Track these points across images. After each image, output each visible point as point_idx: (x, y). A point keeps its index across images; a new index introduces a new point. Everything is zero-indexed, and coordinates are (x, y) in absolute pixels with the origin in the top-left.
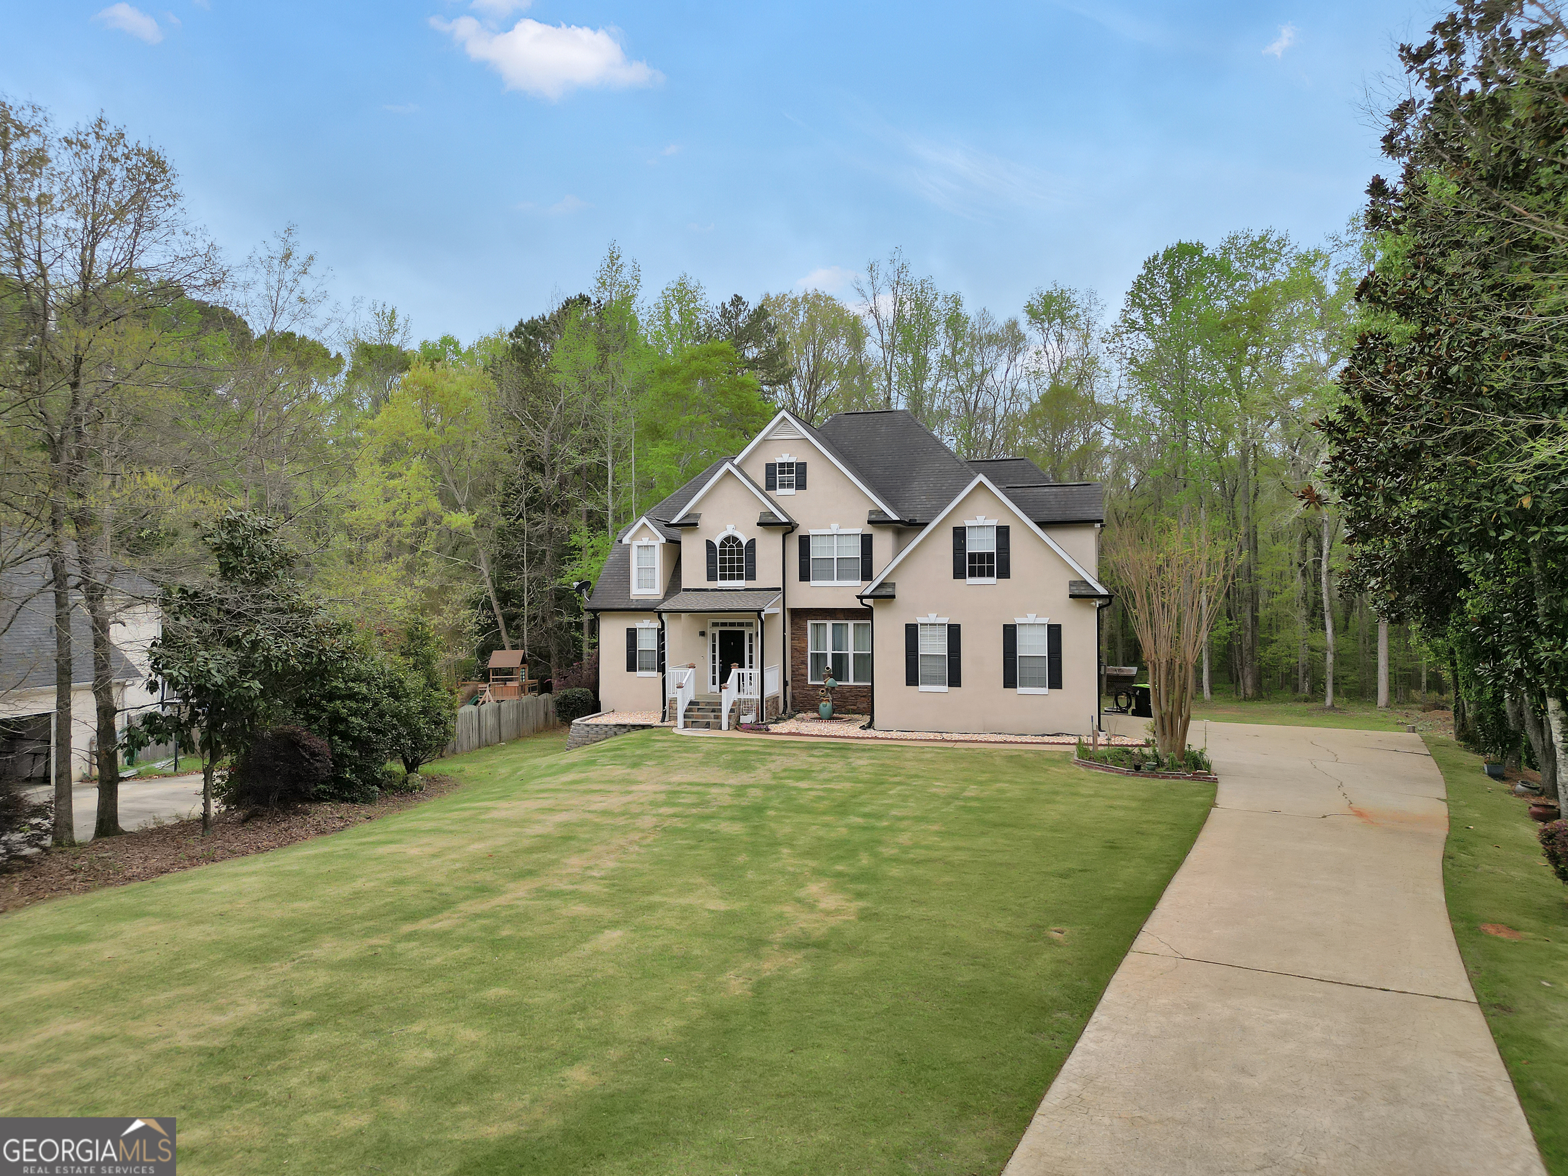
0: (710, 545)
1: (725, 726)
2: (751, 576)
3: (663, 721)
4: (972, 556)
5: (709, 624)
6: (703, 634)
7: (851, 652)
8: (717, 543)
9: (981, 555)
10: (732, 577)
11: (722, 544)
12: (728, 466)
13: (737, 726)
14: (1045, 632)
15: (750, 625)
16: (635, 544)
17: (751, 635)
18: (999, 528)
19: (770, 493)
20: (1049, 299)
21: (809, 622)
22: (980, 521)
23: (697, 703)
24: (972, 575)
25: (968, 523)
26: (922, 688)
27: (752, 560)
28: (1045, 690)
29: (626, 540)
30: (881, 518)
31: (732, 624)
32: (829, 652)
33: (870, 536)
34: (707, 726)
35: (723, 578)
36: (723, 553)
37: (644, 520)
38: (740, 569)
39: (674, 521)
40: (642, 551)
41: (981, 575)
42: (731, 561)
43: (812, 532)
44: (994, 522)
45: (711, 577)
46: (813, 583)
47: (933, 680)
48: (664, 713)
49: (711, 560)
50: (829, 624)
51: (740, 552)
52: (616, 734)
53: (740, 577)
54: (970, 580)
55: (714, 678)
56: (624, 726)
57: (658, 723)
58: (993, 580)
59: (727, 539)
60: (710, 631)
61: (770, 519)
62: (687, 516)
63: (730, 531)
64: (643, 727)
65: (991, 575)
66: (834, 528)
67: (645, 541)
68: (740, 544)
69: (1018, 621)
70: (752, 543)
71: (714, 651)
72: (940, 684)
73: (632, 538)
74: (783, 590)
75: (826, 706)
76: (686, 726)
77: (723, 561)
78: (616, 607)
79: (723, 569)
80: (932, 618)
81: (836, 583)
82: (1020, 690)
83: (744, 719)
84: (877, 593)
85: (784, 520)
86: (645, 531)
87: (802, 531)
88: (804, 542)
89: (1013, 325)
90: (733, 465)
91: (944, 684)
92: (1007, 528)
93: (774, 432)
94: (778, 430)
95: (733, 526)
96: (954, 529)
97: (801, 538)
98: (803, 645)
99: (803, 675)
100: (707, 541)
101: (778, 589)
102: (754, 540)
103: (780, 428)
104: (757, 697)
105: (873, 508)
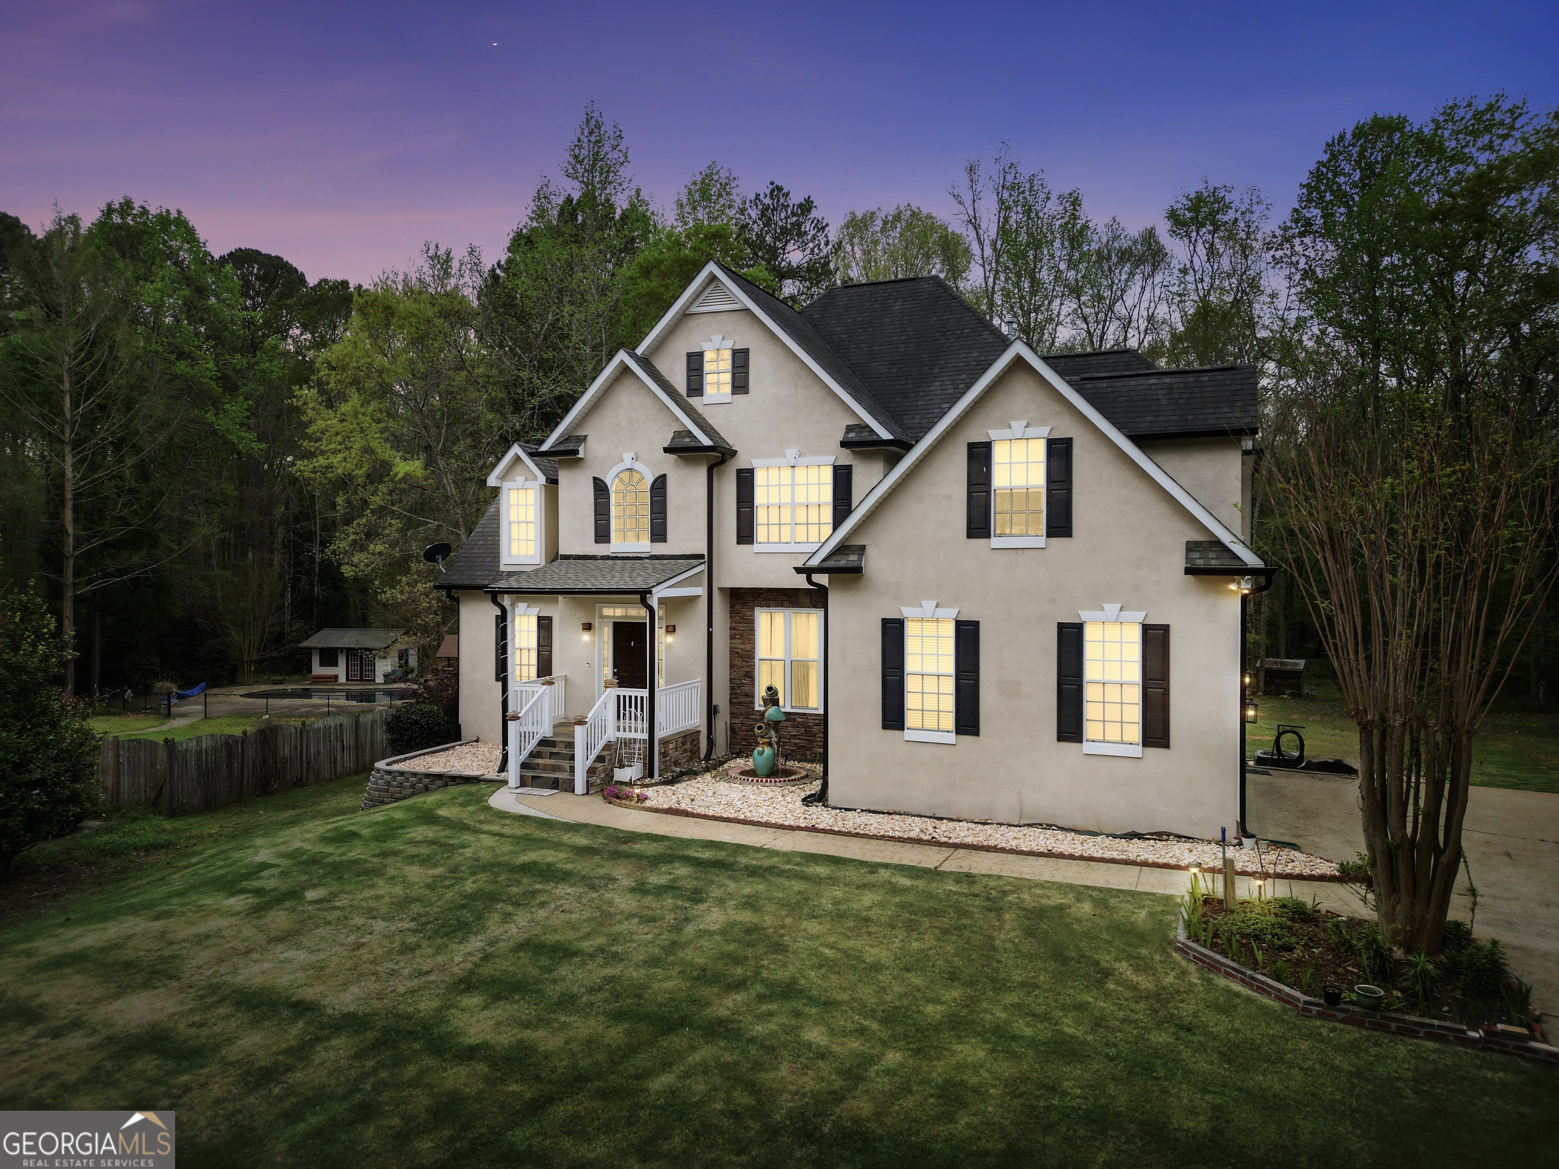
0: (599, 486)
1: (580, 785)
2: (661, 535)
3: (500, 770)
4: (1001, 495)
5: (598, 612)
6: (588, 627)
8: (609, 482)
9: (1017, 494)
11: (617, 485)
12: (622, 356)
13: (605, 787)
14: (1137, 637)
16: (505, 485)
18: (1051, 442)
19: (694, 401)
20: (1198, 203)
21: (757, 611)
22: (1019, 429)
23: (552, 743)
24: (1002, 530)
25: (995, 435)
26: (908, 733)
27: (663, 510)
28: (1137, 750)
29: (492, 481)
30: (865, 436)
32: (788, 659)
33: (849, 468)
34: (554, 783)
35: (619, 538)
36: (618, 498)
37: (515, 448)
38: (643, 523)
39: (545, 447)
40: (515, 498)
43: (757, 463)
44: (1044, 432)
45: (602, 536)
46: (759, 547)
49: (601, 510)
50: (788, 613)
51: (643, 497)
52: (427, 788)
53: (643, 537)
54: (997, 541)
56: (440, 776)
58: (1039, 540)
59: (625, 476)
60: (600, 622)
61: (686, 442)
62: (566, 438)
63: (627, 462)
64: (467, 780)
65: (1036, 529)
66: (792, 456)
67: (519, 482)
68: (643, 482)
69: (1085, 615)
70: (661, 483)
72: (941, 727)
73: (501, 477)
74: (708, 558)
75: (763, 753)
76: (520, 784)
77: (619, 511)
78: (478, 582)
79: (618, 524)
80: (929, 609)
81: (792, 547)
82: (1088, 747)
84: (831, 564)
85: (706, 441)
86: (518, 465)
87: (740, 461)
88: (746, 480)
89: (1150, 236)
90: (633, 356)
91: (949, 728)
92: (1068, 442)
93: (700, 300)
94: (703, 297)
95: (632, 455)
96: (971, 446)
97: (739, 472)
98: (748, 647)
99: (747, 695)
100: (595, 479)
101: (701, 556)
102: (664, 477)
103: (706, 294)
104: (645, 736)
105: (852, 422)
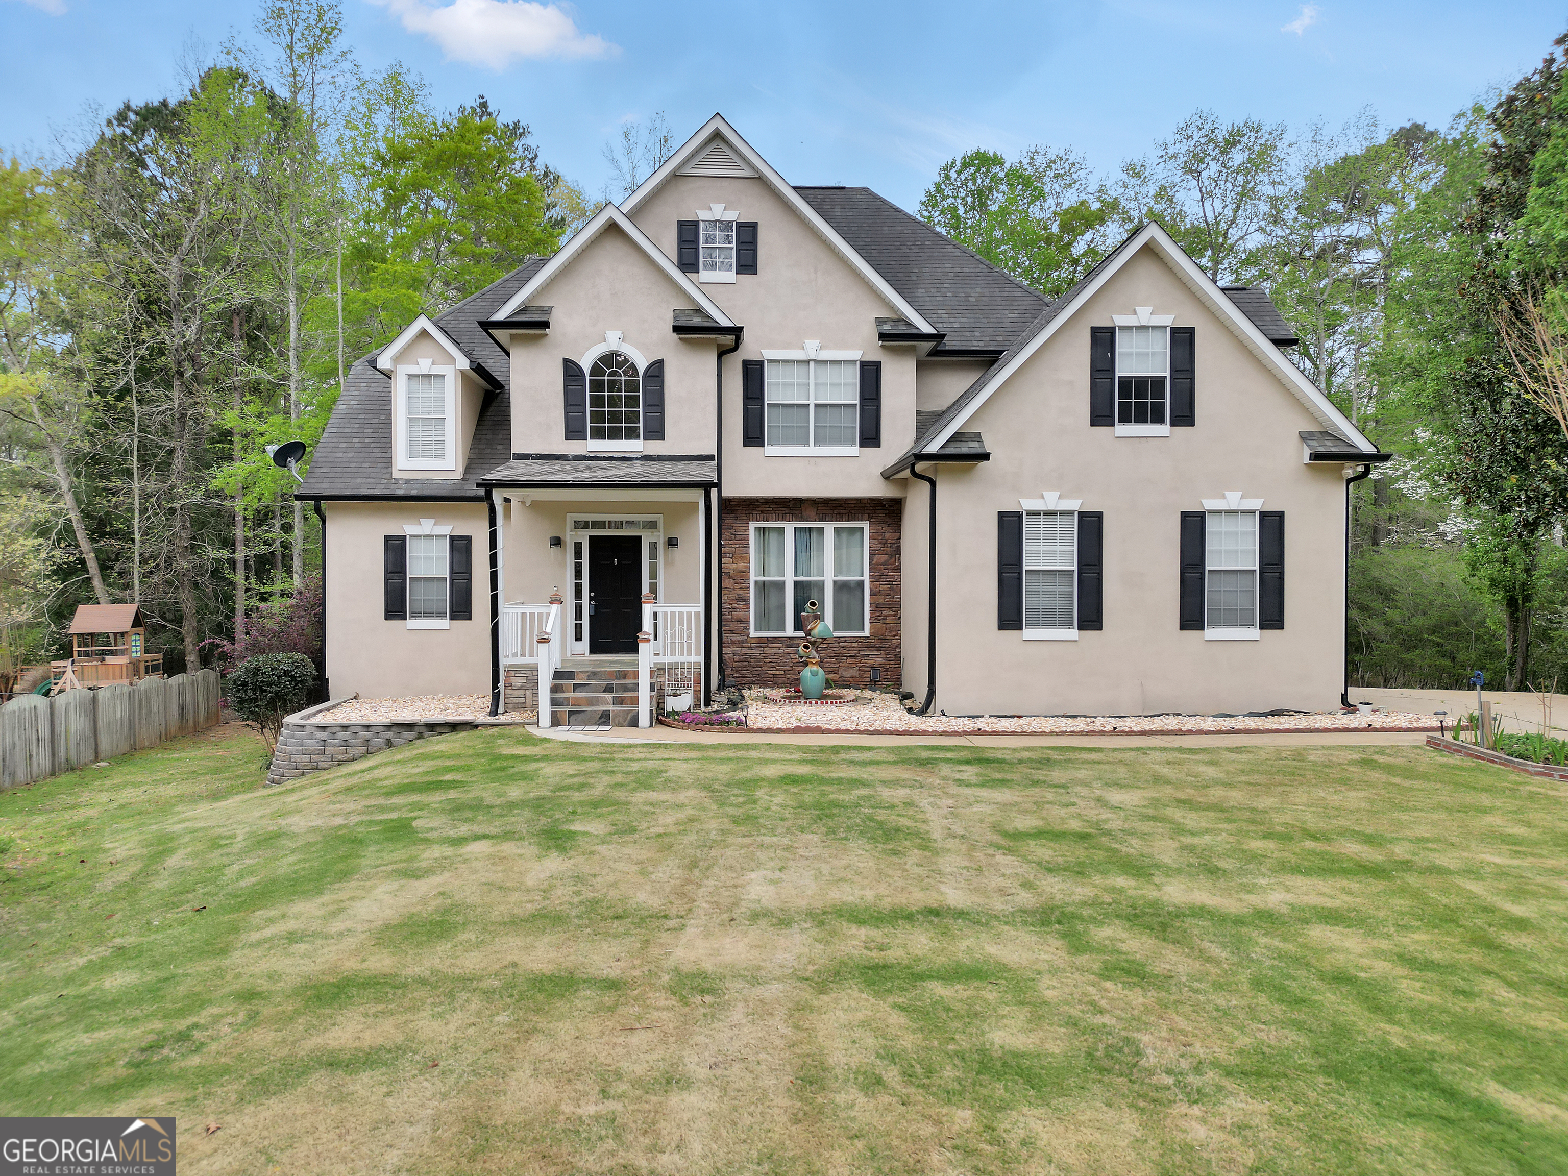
0: (571, 370)
1: (644, 719)
2: (656, 432)
3: (494, 712)
4: (1125, 383)
5: (569, 524)
6: (557, 542)
7: (829, 578)
8: (586, 365)
9: (1141, 382)
10: (615, 434)
11: (596, 370)
12: (610, 212)
13: (661, 717)
14: (1254, 526)
15: (652, 525)
16: (402, 372)
17: (653, 546)
18: (1175, 331)
21: (753, 525)
22: (1144, 316)
23: (570, 675)
24: (1125, 419)
25: (1120, 320)
26: (1028, 633)
27: (657, 403)
28: (1254, 633)
29: (384, 363)
30: (902, 329)
31: (619, 525)
32: (790, 579)
33: (877, 365)
34: (604, 718)
35: (598, 434)
36: (597, 386)
37: (423, 323)
38: (633, 417)
39: (500, 316)
40: (418, 385)
41: (1141, 419)
42: (613, 402)
43: (768, 354)
44: (1168, 320)
45: (573, 432)
46: (769, 450)
47: (1049, 619)
48: (496, 697)
49: (572, 403)
50: (789, 528)
51: (632, 386)
52: (389, 744)
53: (632, 434)
54: (1122, 429)
55: (578, 628)
56: (410, 726)
57: (482, 717)
58: (1163, 429)
59: (608, 359)
60: (570, 537)
61: (697, 321)
62: (523, 310)
63: (612, 342)
64: (454, 727)
65: (1158, 418)
66: (812, 349)
67: (424, 365)
68: (633, 367)
69: (1209, 504)
70: (656, 370)
71: (578, 574)
72: (1062, 625)
73: (397, 359)
74: (716, 459)
75: (812, 676)
76: (556, 721)
77: (597, 401)
78: (364, 491)
79: (597, 417)
80: (1051, 501)
81: (811, 450)
82: (1210, 633)
83: (671, 704)
84: (950, 450)
85: (724, 322)
86: (425, 345)
87: (750, 349)
88: (754, 373)
91: (1070, 625)
92: (1191, 331)
93: (696, 161)
94: (700, 157)
95: (619, 334)
96: (1095, 331)
97: (746, 364)
98: (741, 566)
99: (740, 621)
100: (566, 361)
101: (710, 458)
102: (661, 362)
103: (703, 154)
104: (701, 659)
105: (883, 313)
